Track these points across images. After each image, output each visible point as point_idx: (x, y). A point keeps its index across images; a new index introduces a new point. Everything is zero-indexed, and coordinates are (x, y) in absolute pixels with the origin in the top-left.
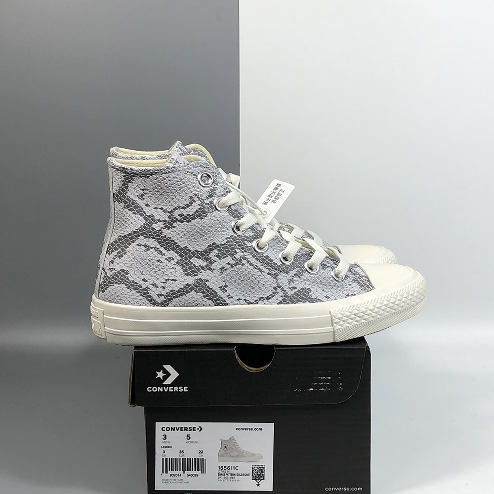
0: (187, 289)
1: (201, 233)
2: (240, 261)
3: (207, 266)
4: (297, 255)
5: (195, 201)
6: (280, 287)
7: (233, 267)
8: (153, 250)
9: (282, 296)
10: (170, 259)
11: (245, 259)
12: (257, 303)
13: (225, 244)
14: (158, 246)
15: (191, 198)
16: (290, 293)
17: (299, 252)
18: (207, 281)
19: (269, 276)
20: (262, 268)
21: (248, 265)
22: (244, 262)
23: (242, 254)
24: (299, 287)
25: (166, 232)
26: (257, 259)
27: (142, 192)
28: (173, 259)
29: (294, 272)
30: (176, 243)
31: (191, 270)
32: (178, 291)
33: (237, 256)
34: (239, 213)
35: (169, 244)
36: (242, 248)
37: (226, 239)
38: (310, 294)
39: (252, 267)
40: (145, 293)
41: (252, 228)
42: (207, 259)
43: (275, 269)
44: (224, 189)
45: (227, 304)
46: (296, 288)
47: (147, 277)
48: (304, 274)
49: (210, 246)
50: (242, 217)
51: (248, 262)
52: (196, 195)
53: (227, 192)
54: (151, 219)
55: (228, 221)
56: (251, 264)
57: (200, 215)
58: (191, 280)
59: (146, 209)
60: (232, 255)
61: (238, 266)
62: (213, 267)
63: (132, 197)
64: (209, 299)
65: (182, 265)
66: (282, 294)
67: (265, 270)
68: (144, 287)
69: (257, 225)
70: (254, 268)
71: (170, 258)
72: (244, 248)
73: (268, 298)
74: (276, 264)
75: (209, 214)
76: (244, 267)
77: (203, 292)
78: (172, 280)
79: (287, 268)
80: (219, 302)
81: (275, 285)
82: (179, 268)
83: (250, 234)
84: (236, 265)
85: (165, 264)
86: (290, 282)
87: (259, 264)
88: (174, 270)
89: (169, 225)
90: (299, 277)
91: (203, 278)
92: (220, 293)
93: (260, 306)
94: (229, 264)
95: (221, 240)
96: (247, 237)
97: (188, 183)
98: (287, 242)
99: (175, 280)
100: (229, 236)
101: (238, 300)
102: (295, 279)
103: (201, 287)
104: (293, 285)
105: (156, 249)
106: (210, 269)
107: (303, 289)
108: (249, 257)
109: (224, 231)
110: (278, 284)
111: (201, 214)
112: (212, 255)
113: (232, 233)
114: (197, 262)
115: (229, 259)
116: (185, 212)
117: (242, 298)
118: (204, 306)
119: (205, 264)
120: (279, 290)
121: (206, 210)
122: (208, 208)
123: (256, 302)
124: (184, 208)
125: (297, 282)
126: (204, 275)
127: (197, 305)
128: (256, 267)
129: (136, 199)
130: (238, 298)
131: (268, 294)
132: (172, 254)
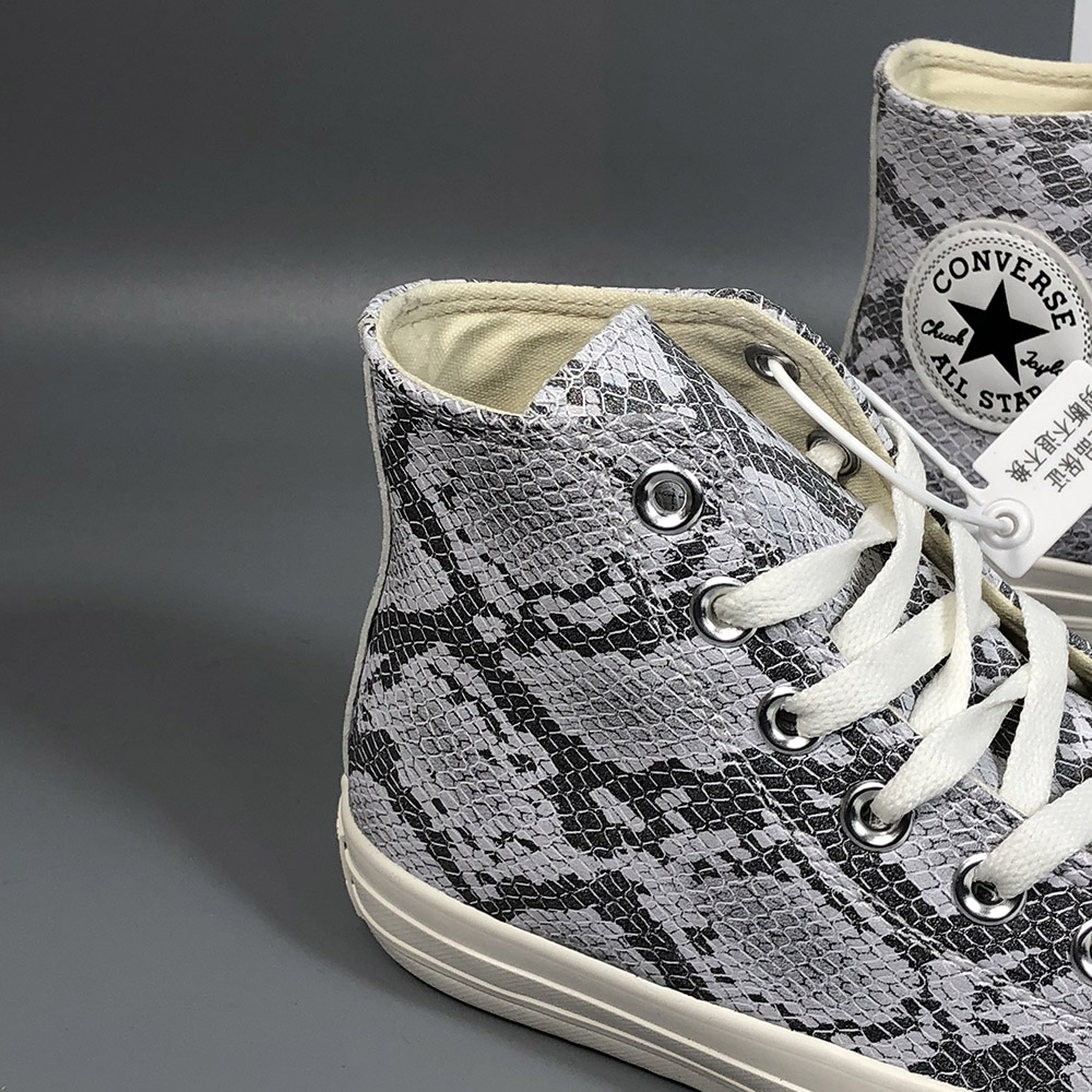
0: (564, 894)
1: (626, 708)
2: (775, 859)
3: (644, 835)
4: (1044, 887)
5: (610, 583)
6: (932, 1006)
7: (741, 875)
8: (471, 706)
9: (934, 1045)
10: (523, 763)
11: (795, 856)
12: (828, 1038)
13: (717, 777)
14: (489, 701)
15: (597, 564)
16: (973, 1041)
17: (1060, 872)
18: (642, 890)
19: (891, 953)
20: (863, 908)
21: (803, 883)
22: (788, 866)
23: (784, 834)
24: (1020, 1029)
25: (511, 660)
26: (847, 870)
27: (448, 480)
28: (532, 767)
29: (1011, 960)
30: (543, 712)
31: (588, 832)
32: (543, 889)
33: (765, 838)
34: (801, 660)
35: (524, 709)
36: (792, 812)
37: (726, 757)
38: (1065, 1070)
39: (821, 898)
40: (438, 846)
41: (852, 733)
42: (647, 811)
43: (922, 927)
44: (750, 546)
45: (710, 998)
46: (1004, 1029)
47: (448, 799)
48: (1059, 981)
49: (658, 765)
50: (812, 681)
51: (806, 871)
52: (616, 557)
53: (761, 562)
54: (465, 586)
55: (744, 690)
56: (818, 885)
57: (629, 642)
58: (585, 866)
59: (459, 549)
60: (742, 827)
61: (762, 877)
62: (666, 845)
63: (422, 484)
64: (648, 957)
65: (560, 800)
66: (936, 1036)
67: (876, 921)
68: (437, 827)
69: (879, 722)
70: (830, 902)
71: (523, 758)
72: (800, 814)
73: (874, 1034)
74: (932, 910)
75: (664, 646)
76: (787, 887)
77: (627, 926)
78: (523, 842)
79: (980, 939)
80: (680, 978)
81: (914, 994)
82: (548, 806)
83: (838, 755)
84: (755, 867)
85: (503, 776)
86: (981, 998)
87: (851, 891)
88: (529, 808)
89: (525, 635)
90: (1032, 988)
91: (627, 873)
92: (687, 950)
93: (837, 1051)
94: (725, 856)
95: (702, 755)
96: (820, 770)
97: (589, 503)
98: (1011, 821)
99: (534, 848)
100: (735, 750)
101: (757, 998)
102: (1012, 989)
103: (617, 898)
104: (991, 1013)
105: (484, 711)
106: (655, 852)
107: (1036, 1040)
108: (814, 852)
109: (719, 725)
110: (926, 994)
111: (631, 635)
112: (672, 800)
113: (750, 739)
114: (617, 812)
115: (728, 838)
116: (575, 613)
117: (768, 995)
118: (629, 968)
119: (638, 826)
120: (926, 1016)
121: (653, 625)
122: (662, 621)
123: (825, 1032)
124: (566, 595)
125: (1015, 1007)
126: (634, 865)
127: (606, 958)
128: (837, 901)
129: (432, 496)
130: (756, 991)
131: (878, 1018)
132: (526, 743)
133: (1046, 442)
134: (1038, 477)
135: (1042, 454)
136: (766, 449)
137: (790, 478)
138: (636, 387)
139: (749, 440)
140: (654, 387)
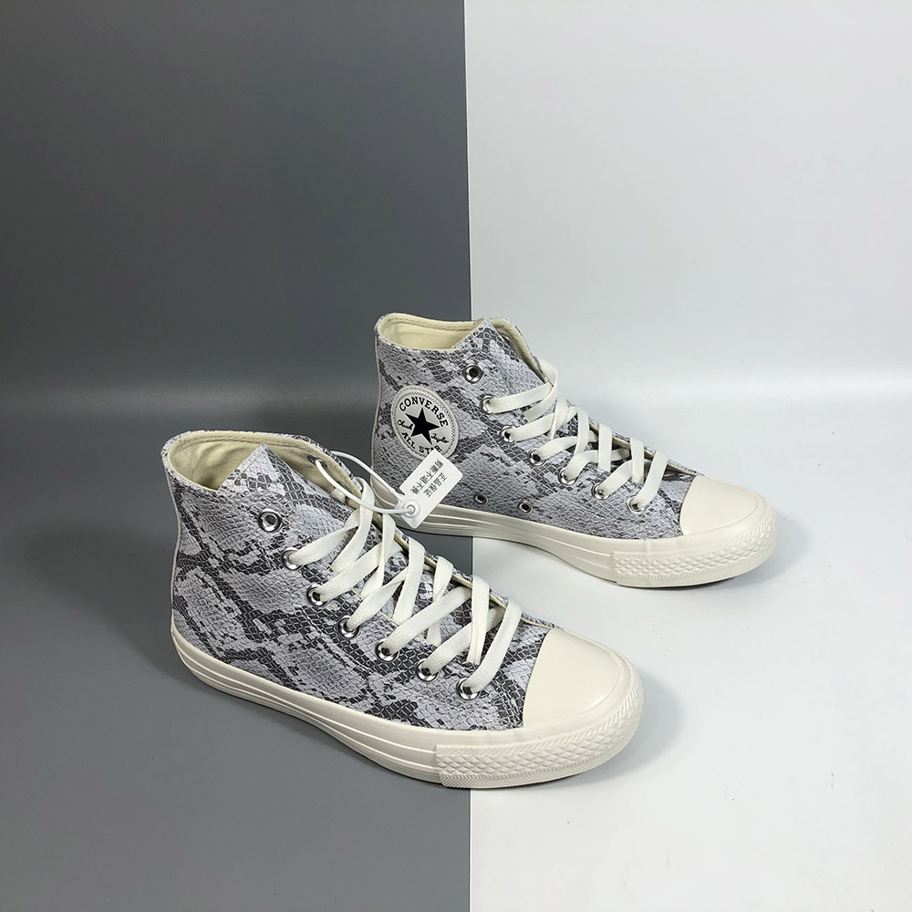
0: (246, 655)
1: (262, 592)
2: (315, 643)
3: (272, 635)
4: (405, 649)
5: (252, 550)
6: (370, 691)
7: (305, 649)
8: (210, 589)
9: (372, 704)
10: (229, 610)
11: (322, 642)
12: (338, 703)
13: (294, 616)
14: (216, 588)
15: (247, 543)
16: (385, 702)
17: (410, 644)
18: (273, 654)
19: (356, 674)
20: (345, 659)
21: (325, 651)
22: (320, 645)
23: (318, 634)
24: (399, 698)
25: (222, 574)
26: (340, 647)
27: (196, 510)
28: (233, 611)
29: (395, 674)
30: (235, 592)
31: (253, 634)
32: (239, 653)
33: (311, 636)
34: (320, 575)
35: (228, 592)
36: (320, 627)
37: (296, 609)
38: (415, 711)
39: (332, 656)
40: (203, 638)
41: (339, 599)
42: (272, 627)
43: (365, 664)
44: (300, 537)
45: (299, 690)
46: (395, 698)
47: (205, 622)
48: (411, 681)
49: (274, 612)
50: (324, 582)
51: (326, 647)
52: (253, 541)
53: (304, 542)
54: (204, 546)
55: (301, 586)
56: (330, 652)
57: (259, 570)
58: (253, 646)
59: (201, 534)
60: (304, 633)
61: (312, 649)
62: (279, 638)
63: (187, 510)
64: (277, 676)
65: (244, 624)
66: (373, 701)
67: (350, 663)
68: (202, 632)
69: (348, 595)
70: (335, 657)
71: (230, 608)
72: (323, 628)
73: (353, 701)
74: (368, 659)
75: (272, 572)
76: (320, 653)
77: (269, 666)
78: (232, 637)
79: (385, 668)
80: (288, 683)
81: (364, 687)
82: (239, 625)
83: (334, 607)
84: (309, 646)
85: (223, 614)
86: (386, 688)
87: (342, 654)
88: (233, 625)
89: (226, 566)
90: (402, 683)
91: (267, 648)
92: (289, 674)
93: (341, 707)
94: (299, 642)
95: (288, 609)
96: (328, 612)
97: (242, 523)
98: (393, 627)
99: (236, 639)
100: (300, 606)
101: (314, 690)
102: (396, 684)
103: (264, 656)
104: (390, 693)
105: (215, 591)
106: (276, 641)
107: (405, 701)
108: (328, 640)
109: (293, 598)
110: (368, 687)
111: (260, 567)
112: (280, 623)
113: (305, 603)
114: (262, 627)
115: (299, 636)
116: (242, 559)
117: (317, 689)
118: (271, 680)
119: (269, 632)
120: (369, 694)
121: (268, 565)
122: (271, 563)
123: (337, 701)
124: (237, 553)
125: (398, 690)
126: (269, 645)
127: (263, 677)
128: (337, 657)
129: (191, 515)
130: (313, 687)
131: (353, 696)
132: (230, 603)
133: (424, 479)
134: (421, 492)
135: (423, 484)
136: (311, 496)
137: (320, 506)
138: (261, 478)
139: (304, 494)
140: (267, 477)
